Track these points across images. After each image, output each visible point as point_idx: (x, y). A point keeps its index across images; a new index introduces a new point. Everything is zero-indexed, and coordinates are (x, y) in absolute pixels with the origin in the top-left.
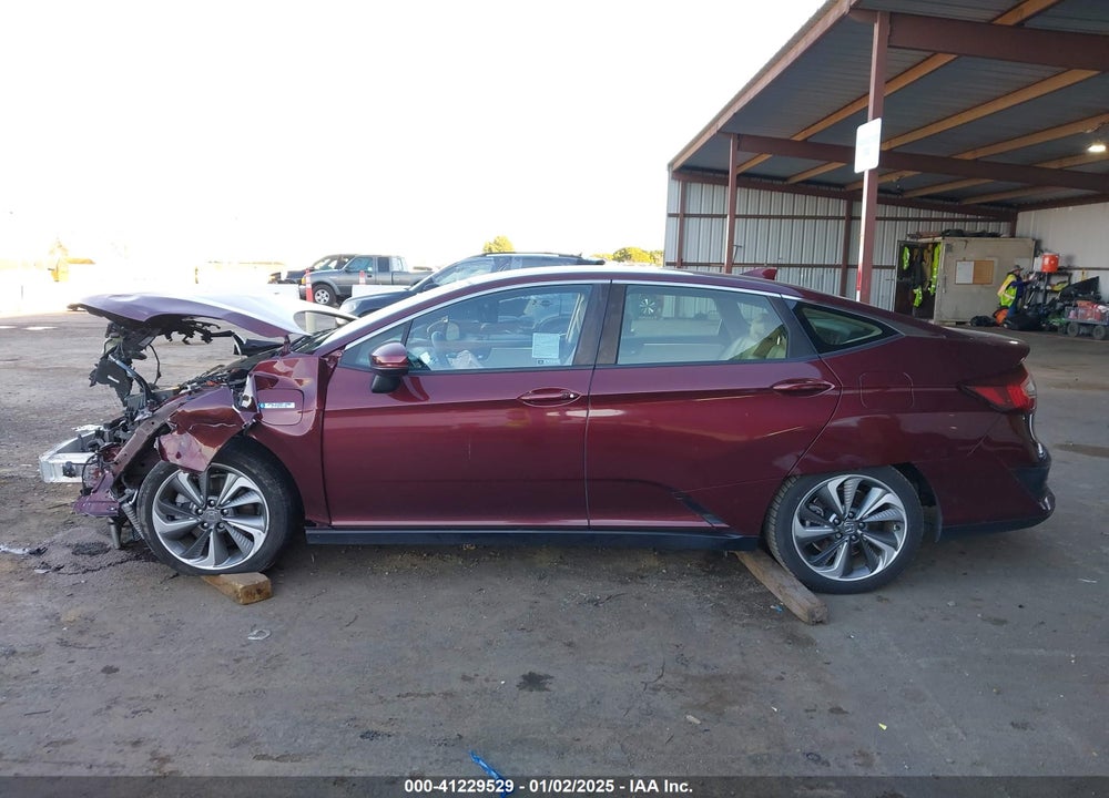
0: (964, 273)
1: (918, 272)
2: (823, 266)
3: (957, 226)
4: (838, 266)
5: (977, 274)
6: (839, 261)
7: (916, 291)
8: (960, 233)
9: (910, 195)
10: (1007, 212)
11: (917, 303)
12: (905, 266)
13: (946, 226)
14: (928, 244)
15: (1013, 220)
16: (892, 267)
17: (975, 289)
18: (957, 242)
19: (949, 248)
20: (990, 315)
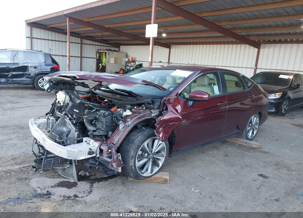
0: (112, 61)
1: (100, 60)
2: (75, 57)
3: (110, 48)
4: (79, 57)
5: (115, 61)
6: (79, 56)
7: (100, 65)
8: (110, 50)
9: (96, 39)
10: (118, 45)
11: (100, 68)
12: (98, 58)
13: (107, 48)
14: (101, 52)
15: (119, 47)
16: (95, 58)
17: (115, 65)
18: (110, 52)
19: (109, 54)
20: (118, 72)
